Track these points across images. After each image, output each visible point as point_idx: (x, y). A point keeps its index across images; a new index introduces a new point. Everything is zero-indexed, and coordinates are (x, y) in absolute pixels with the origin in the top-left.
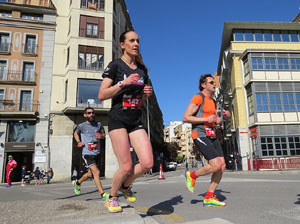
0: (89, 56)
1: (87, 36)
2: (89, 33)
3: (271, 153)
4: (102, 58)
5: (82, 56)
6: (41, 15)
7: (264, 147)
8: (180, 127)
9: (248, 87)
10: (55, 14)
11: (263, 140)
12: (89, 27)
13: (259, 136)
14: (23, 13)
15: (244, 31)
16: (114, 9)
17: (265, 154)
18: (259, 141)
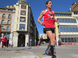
0: (22, 19)
1: (22, 15)
2: (23, 14)
3: (64, 42)
4: (25, 19)
5: (21, 19)
6: (12, 10)
7: (62, 40)
8: (42, 35)
9: (58, 26)
10: (15, 10)
11: (62, 38)
12: (23, 13)
13: (61, 37)
14: (8, 10)
15: (57, 14)
16: (28, 9)
17: (62, 42)
18: (61, 39)
